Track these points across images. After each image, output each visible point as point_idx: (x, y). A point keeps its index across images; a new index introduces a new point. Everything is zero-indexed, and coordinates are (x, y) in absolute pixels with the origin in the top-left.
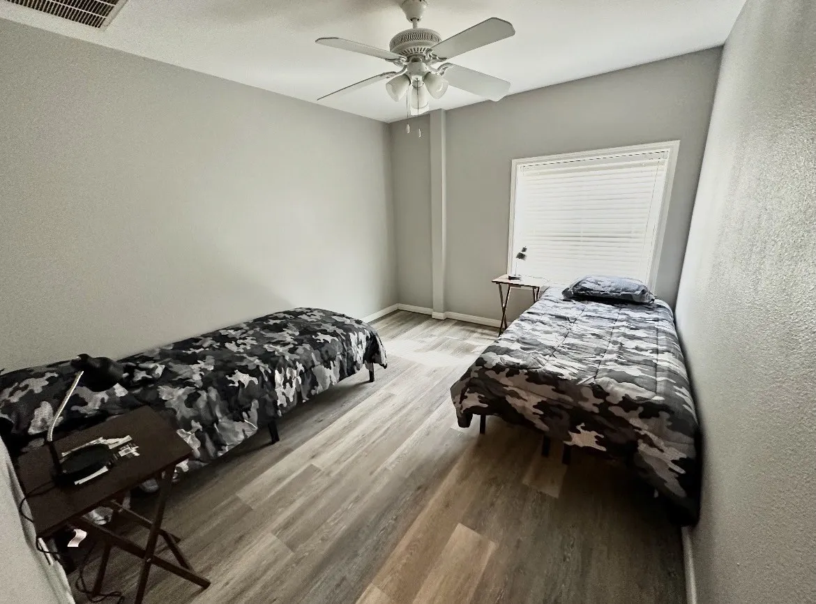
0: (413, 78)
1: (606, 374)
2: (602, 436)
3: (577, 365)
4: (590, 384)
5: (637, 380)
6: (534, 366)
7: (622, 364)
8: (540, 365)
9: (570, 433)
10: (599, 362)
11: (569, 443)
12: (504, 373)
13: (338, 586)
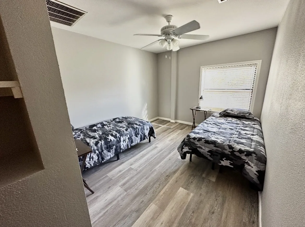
0: (168, 40)
1: (233, 141)
2: (232, 162)
3: (223, 138)
4: (227, 145)
5: (244, 144)
6: (207, 138)
7: (239, 138)
8: (210, 138)
9: (220, 161)
10: (231, 137)
11: (220, 164)
12: (197, 140)
13: (141, 203)
